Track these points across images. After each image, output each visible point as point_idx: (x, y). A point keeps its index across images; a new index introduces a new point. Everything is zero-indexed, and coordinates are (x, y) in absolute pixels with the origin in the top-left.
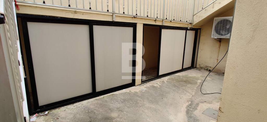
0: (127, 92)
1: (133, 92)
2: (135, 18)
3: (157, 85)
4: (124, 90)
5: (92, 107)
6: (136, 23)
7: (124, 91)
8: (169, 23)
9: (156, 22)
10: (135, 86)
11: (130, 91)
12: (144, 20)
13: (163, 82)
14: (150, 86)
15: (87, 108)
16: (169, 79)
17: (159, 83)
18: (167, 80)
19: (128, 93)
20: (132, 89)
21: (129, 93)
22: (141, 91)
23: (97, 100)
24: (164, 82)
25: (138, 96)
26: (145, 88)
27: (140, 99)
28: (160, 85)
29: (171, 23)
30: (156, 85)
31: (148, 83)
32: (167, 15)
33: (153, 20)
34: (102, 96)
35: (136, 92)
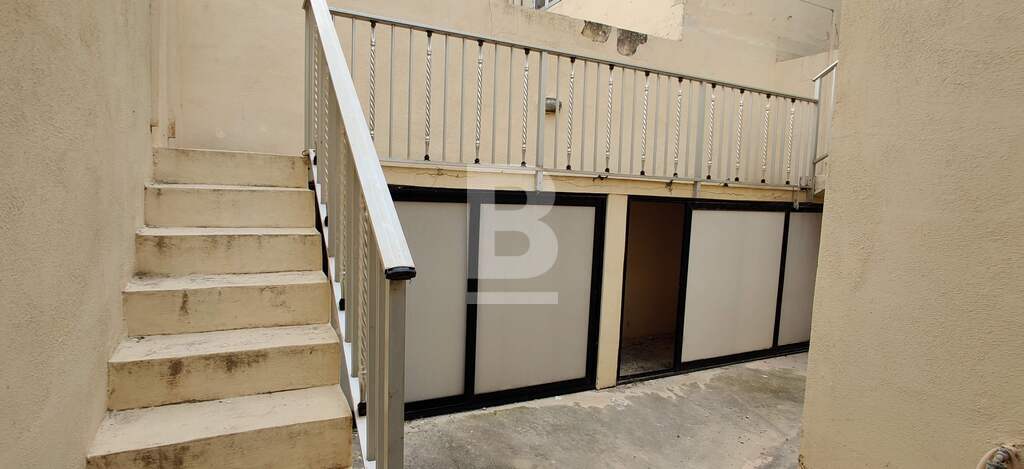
0: (565, 407)
1: (586, 406)
2: (602, 179)
3: (671, 394)
4: (557, 397)
5: (460, 434)
6: (606, 195)
7: (558, 400)
8: (720, 191)
9: (671, 190)
10: (595, 388)
11: (577, 404)
12: (630, 185)
13: (694, 386)
14: (646, 394)
15: (447, 436)
16: (719, 379)
17: (677, 389)
18: (708, 381)
19: (570, 409)
20: (584, 399)
21: (573, 411)
22: (611, 409)
23: (475, 417)
24: (698, 387)
25: (599, 420)
26: (626, 398)
27: (604, 430)
28: (681, 394)
29: (726, 190)
30: (664, 395)
31: (639, 384)
32: (709, 167)
33: (663, 183)
34: (492, 410)
35: (595, 408)
